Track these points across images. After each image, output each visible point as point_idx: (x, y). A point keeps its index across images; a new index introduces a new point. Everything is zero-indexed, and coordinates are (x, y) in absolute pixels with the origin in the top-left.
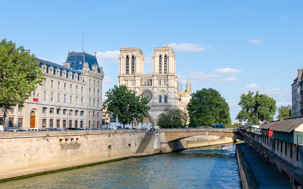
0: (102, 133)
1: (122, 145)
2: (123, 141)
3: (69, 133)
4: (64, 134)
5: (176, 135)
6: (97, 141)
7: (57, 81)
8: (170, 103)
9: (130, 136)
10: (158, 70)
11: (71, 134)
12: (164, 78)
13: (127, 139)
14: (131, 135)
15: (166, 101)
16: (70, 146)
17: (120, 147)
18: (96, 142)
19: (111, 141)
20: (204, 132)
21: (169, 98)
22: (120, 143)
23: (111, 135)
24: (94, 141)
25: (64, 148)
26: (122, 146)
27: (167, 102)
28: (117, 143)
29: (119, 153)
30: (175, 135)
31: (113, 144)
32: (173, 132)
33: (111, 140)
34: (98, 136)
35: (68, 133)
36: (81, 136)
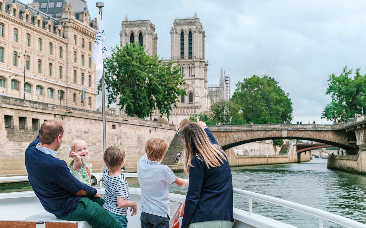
0: (99, 118)
1: (137, 148)
2: (139, 140)
3: (27, 106)
4: (14, 105)
5: (228, 138)
6: (90, 133)
7: (13, 27)
8: (197, 103)
9: (150, 132)
10: (180, 54)
11: (33, 108)
12: (189, 65)
13: (146, 138)
14: (152, 132)
15: (191, 100)
16: (29, 135)
17: (133, 151)
18: (86, 135)
19: (116, 137)
20: (280, 131)
21: (197, 95)
22: (132, 143)
23: (117, 125)
24: (83, 132)
25: (16, 137)
26: (137, 151)
27: (193, 102)
28: (127, 143)
29: (130, 163)
30: (226, 137)
31: (121, 144)
32: (223, 131)
33: (117, 135)
34: (91, 123)
35: (25, 105)
36: (55, 116)
